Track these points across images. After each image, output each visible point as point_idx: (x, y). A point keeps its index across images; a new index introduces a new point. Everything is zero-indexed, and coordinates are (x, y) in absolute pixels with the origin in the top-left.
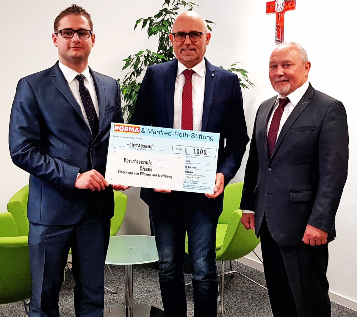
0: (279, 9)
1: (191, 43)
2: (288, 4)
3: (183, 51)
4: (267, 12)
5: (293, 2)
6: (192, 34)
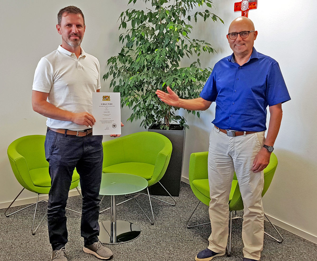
0: (244, 8)
1: (241, 40)
2: (252, 4)
3: (235, 46)
4: (235, 10)
5: (255, 3)
6: (242, 33)
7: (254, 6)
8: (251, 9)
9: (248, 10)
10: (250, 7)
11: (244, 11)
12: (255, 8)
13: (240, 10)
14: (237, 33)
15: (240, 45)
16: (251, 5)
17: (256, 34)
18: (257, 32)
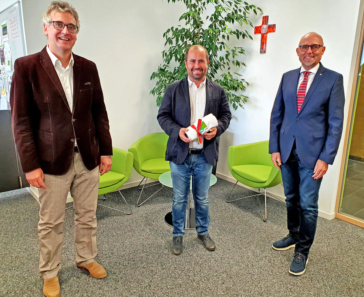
0: (263, 31)
1: (311, 52)
3: (305, 58)
4: (255, 33)
5: (274, 27)
6: (313, 46)
7: (273, 30)
8: (270, 32)
9: (267, 33)
10: (269, 30)
11: (263, 34)
12: (274, 31)
13: (260, 32)
14: (309, 46)
15: (310, 57)
16: (270, 29)
17: (324, 49)
18: (325, 48)
